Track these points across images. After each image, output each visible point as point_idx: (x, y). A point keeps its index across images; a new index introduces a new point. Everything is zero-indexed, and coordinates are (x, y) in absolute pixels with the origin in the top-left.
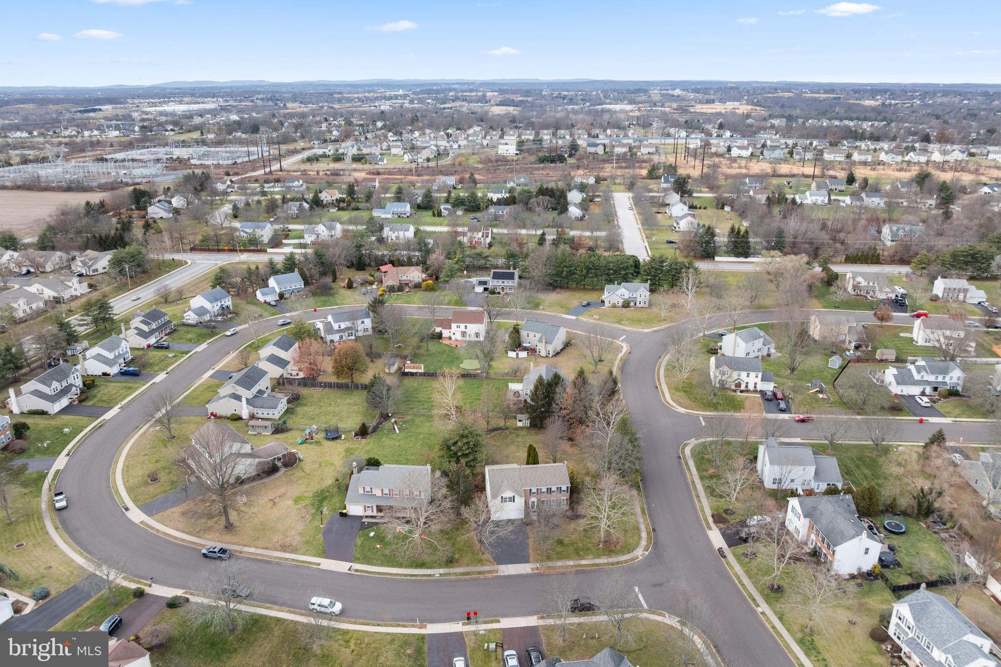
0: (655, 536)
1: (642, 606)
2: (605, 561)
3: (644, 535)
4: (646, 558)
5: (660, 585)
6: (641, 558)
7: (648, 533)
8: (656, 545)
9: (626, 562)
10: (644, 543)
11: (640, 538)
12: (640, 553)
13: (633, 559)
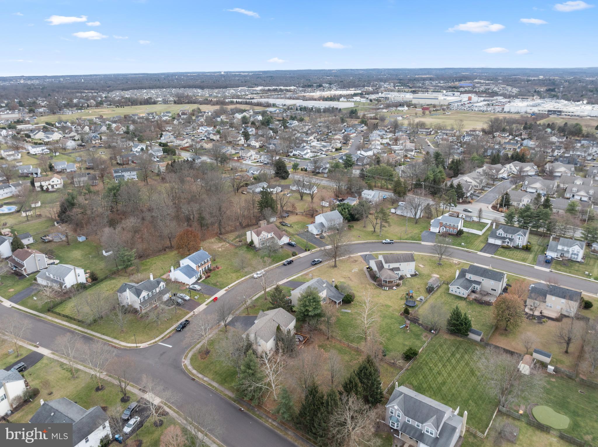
0: (189, 377)
1: (162, 342)
2: (197, 347)
3: (194, 372)
4: (181, 362)
5: (161, 355)
6: (183, 360)
7: (194, 375)
8: (183, 372)
9: (188, 353)
10: (190, 367)
11: (194, 368)
12: (186, 362)
13: (186, 356)
